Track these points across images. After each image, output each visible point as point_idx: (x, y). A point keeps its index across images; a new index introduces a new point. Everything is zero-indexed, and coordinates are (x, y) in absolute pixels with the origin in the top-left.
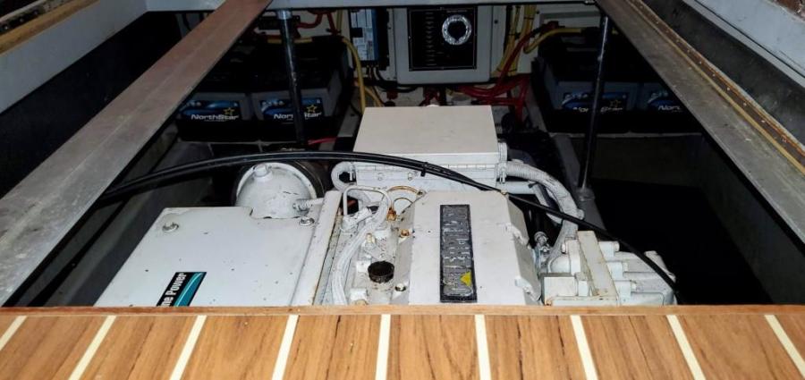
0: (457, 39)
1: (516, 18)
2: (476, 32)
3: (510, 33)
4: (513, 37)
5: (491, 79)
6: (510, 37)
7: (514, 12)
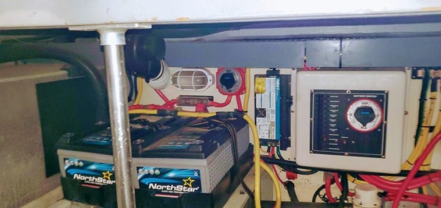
0: (364, 125)
1: (431, 110)
2: (386, 119)
3: (424, 125)
4: (427, 129)
5: (402, 171)
6: (423, 128)
7: (428, 104)
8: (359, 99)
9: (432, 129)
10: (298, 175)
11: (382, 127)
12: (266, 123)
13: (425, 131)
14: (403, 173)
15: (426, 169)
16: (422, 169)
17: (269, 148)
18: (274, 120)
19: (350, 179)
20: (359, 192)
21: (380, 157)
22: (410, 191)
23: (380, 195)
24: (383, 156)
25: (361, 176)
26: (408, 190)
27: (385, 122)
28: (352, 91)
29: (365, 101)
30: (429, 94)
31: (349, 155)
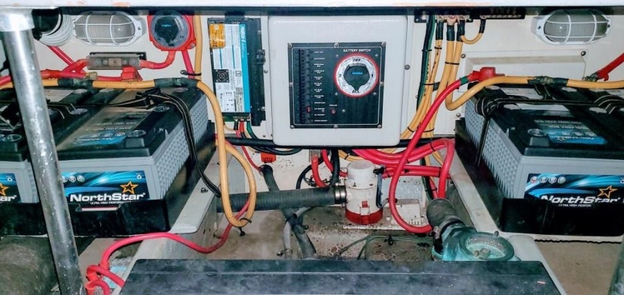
0: (357, 88)
1: (435, 63)
2: (383, 80)
3: (427, 82)
4: (431, 87)
5: (401, 141)
6: (426, 87)
7: (432, 54)
8: (349, 54)
9: (436, 86)
10: (277, 156)
11: (378, 89)
12: (230, 91)
13: (428, 89)
14: (404, 143)
15: (429, 135)
16: (424, 136)
17: (236, 125)
18: (241, 85)
19: (341, 154)
20: (352, 171)
21: (376, 127)
22: (411, 164)
23: (377, 172)
24: (379, 126)
25: (354, 151)
26: (408, 163)
27: (381, 83)
28: (341, 44)
29: (356, 57)
30: (434, 43)
31: (339, 127)
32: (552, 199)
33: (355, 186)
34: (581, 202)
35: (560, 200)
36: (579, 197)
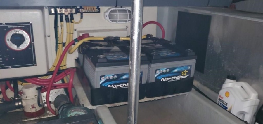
1: (61, 33)
2: (33, 41)
3: (59, 42)
4: (61, 45)
6: (59, 44)
7: (59, 29)
8: (12, 29)
9: (64, 44)
11: (31, 46)
13: (60, 46)
14: (49, 73)
15: (64, 68)
16: (61, 68)
19: (19, 83)
20: (25, 91)
21: (33, 65)
22: (57, 83)
23: (37, 89)
24: (35, 65)
25: (25, 80)
26: (55, 82)
27: (32, 43)
28: (6, 24)
29: (16, 30)
30: (59, 24)
31: (12, 67)
32: (113, 86)
33: (26, 98)
34: (125, 86)
35: (116, 86)
36: (124, 84)
